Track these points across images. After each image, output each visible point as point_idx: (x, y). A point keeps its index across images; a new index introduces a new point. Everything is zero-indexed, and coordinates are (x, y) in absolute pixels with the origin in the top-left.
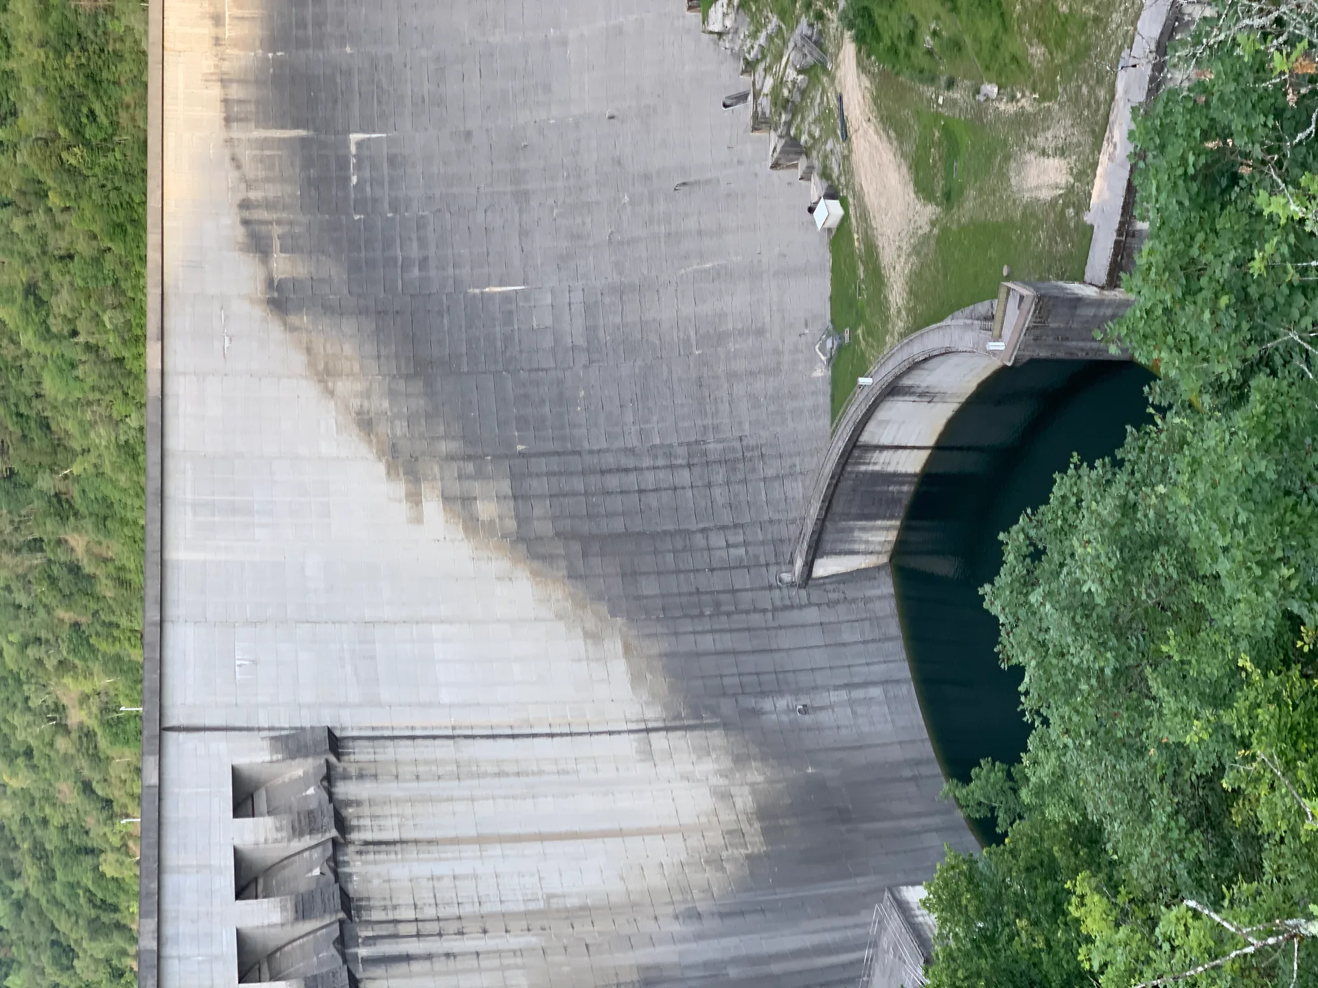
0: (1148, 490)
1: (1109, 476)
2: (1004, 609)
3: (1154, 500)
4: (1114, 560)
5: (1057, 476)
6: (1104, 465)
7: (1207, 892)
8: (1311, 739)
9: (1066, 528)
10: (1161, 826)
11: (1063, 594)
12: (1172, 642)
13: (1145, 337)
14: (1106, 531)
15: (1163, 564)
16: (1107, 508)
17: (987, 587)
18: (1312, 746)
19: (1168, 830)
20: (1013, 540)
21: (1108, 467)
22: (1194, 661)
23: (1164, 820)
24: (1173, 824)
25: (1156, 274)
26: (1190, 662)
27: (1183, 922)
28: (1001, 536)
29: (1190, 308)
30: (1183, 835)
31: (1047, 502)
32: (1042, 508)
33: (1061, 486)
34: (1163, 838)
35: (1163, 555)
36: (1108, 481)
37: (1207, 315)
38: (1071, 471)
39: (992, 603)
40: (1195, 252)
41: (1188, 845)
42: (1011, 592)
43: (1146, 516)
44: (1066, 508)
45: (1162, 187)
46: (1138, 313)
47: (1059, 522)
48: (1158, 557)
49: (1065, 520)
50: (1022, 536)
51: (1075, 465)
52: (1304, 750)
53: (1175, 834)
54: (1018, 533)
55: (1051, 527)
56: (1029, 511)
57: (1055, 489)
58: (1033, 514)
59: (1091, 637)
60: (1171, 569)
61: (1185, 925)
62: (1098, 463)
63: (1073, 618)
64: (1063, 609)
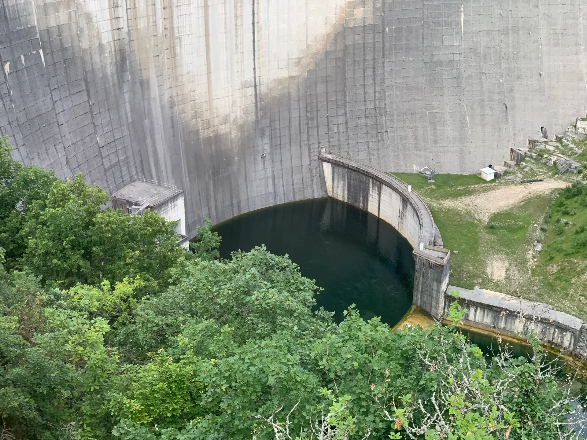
0: (296, 322)
1: (308, 304)
2: (254, 255)
3: (290, 325)
4: (266, 306)
5: (314, 281)
6: (313, 303)
7: (125, 338)
8: (177, 389)
9: (289, 284)
10: (153, 320)
11: (254, 283)
12: (229, 329)
13: (350, 327)
14: (278, 303)
15: (262, 327)
16: (292, 303)
17: (265, 248)
18: (174, 389)
19: (152, 322)
20: (285, 260)
21: (312, 304)
22: (220, 338)
23: (156, 321)
24: (154, 325)
25: (371, 335)
26: (220, 336)
27: (101, 330)
28: (287, 255)
29: (353, 348)
30: (149, 329)
31: (302, 276)
32: (300, 274)
33: (309, 283)
34: (148, 320)
35: (267, 327)
36: (306, 304)
37: (349, 356)
38: (316, 287)
39: (257, 250)
40: (380, 352)
41: (145, 331)
42: (261, 259)
43: (284, 321)
44: (298, 284)
45: (413, 338)
46: (360, 324)
47: (292, 281)
48: (266, 325)
49: (293, 284)
50: (286, 264)
51: (319, 289)
52: (172, 385)
53: (150, 325)
54: (288, 263)
55: (290, 277)
56: (299, 268)
57: (308, 280)
58: (297, 270)
59: (234, 294)
60: (260, 331)
61: (99, 331)
62: (314, 300)
63: (243, 287)
64: (247, 282)
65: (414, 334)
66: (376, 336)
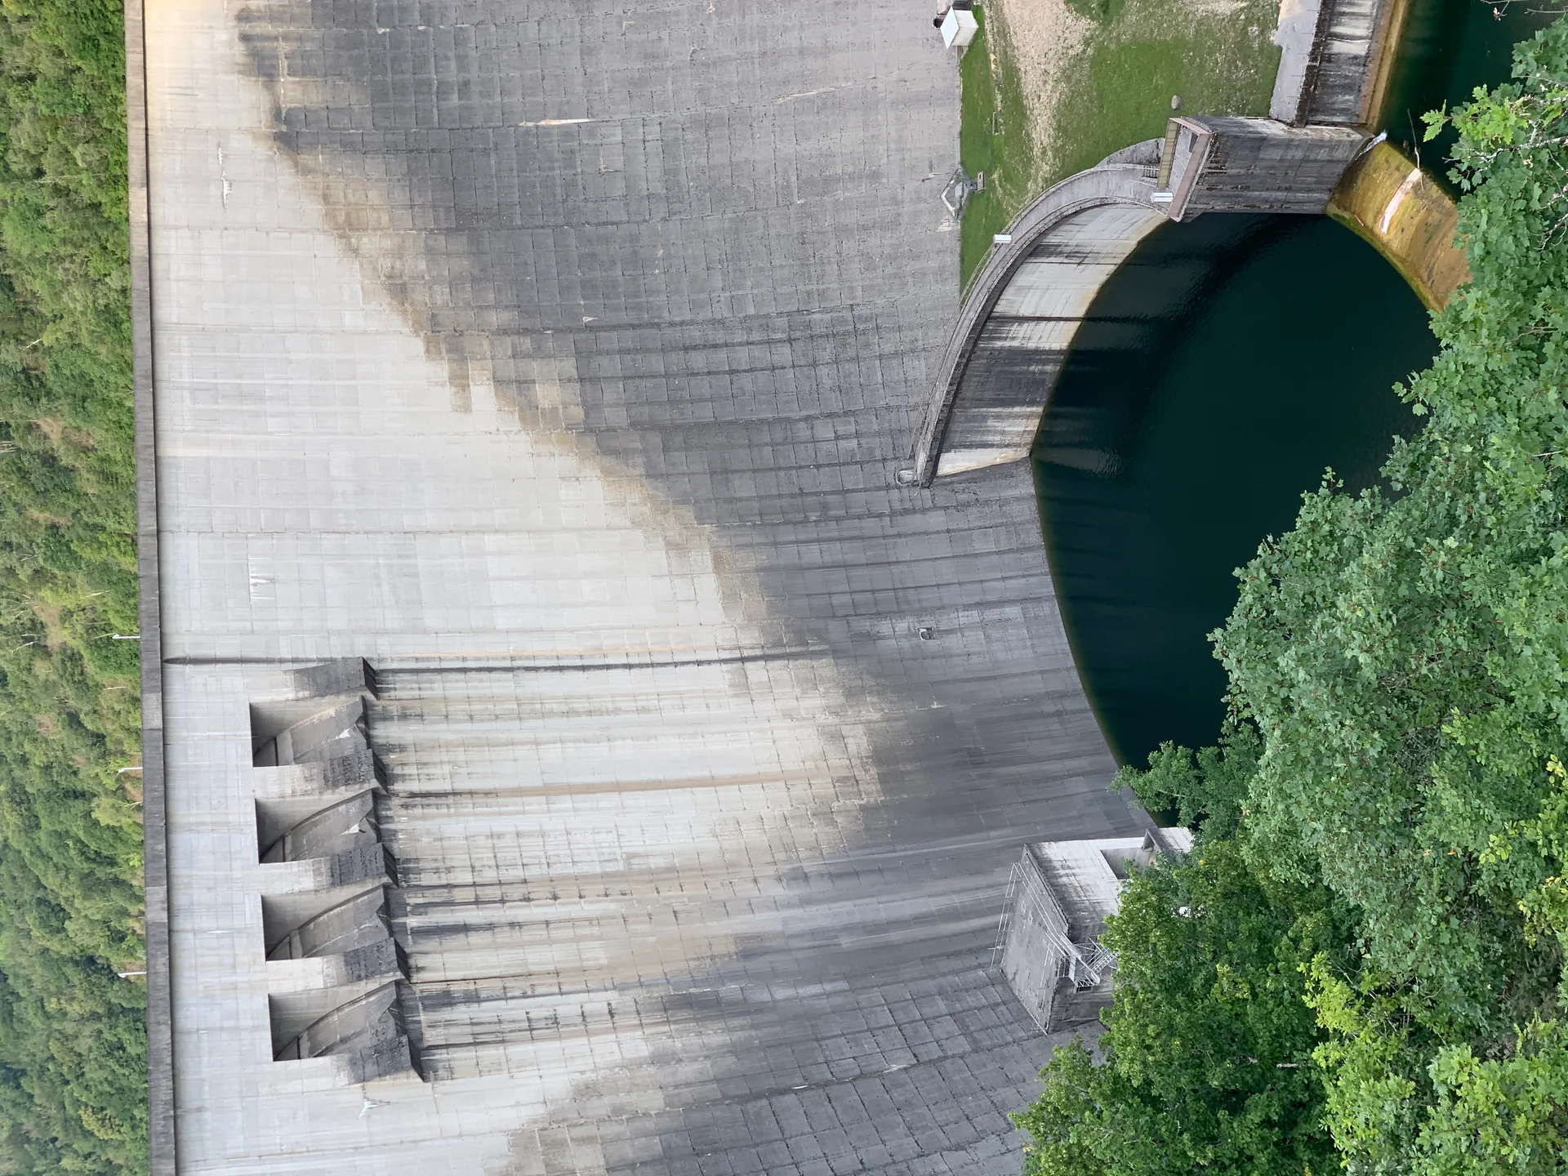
0: (1435, 543)
1: (1379, 511)
2: (1239, 661)
3: (1443, 558)
4: (1389, 624)
5: (1305, 495)
6: (1373, 495)
7: (1482, 1004)
9: (1317, 562)
10: (1429, 928)
11: (1321, 659)
12: (1457, 723)
13: (1461, 396)
14: (1381, 592)
15: (1450, 634)
16: (1376, 555)
17: (1218, 632)
20: (1251, 577)
21: (1378, 500)
22: (1482, 747)
23: (1434, 922)
25: (1489, 336)
26: (1476, 747)
27: (1467, 1069)
28: (1237, 572)
29: (1530, 384)
30: (1456, 941)
31: (1293, 528)
32: (1287, 536)
33: (1312, 508)
34: (1432, 942)
35: (1449, 621)
36: (1377, 516)
38: (1323, 491)
39: (1223, 653)
42: (1248, 640)
43: (1431, 575)
44: (1317, 538)
46: (1452, 367)
47: (1309, 555)
48: (1444, 623)
49: (1316, 552)
50: (1263, 575)
51: (1328, 481)
54: (1258, 569)
55: (1298, 561)
56: (1270, 538)
57: (1302, 511)
58: (1275, 542)
59: (1354, 713)
60: (1460, 640)
61: (1470, 1074)
62: (1365, 493)
63: (1334, 686)
64: (1319, 676)
65: (1485, 218)
66: (1494, 324)
